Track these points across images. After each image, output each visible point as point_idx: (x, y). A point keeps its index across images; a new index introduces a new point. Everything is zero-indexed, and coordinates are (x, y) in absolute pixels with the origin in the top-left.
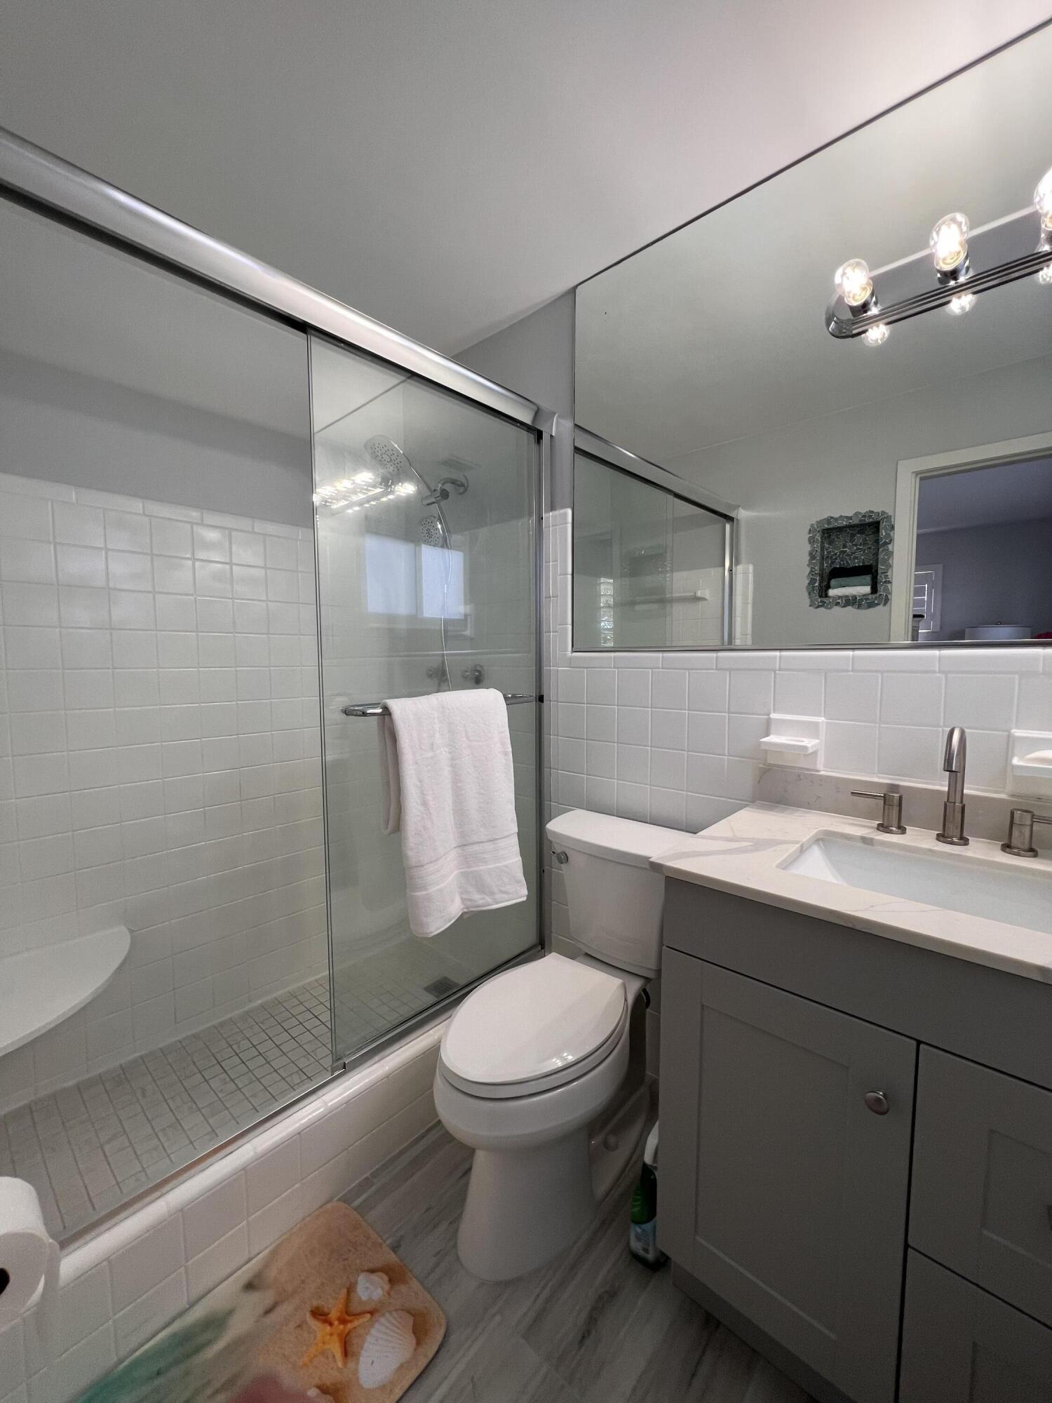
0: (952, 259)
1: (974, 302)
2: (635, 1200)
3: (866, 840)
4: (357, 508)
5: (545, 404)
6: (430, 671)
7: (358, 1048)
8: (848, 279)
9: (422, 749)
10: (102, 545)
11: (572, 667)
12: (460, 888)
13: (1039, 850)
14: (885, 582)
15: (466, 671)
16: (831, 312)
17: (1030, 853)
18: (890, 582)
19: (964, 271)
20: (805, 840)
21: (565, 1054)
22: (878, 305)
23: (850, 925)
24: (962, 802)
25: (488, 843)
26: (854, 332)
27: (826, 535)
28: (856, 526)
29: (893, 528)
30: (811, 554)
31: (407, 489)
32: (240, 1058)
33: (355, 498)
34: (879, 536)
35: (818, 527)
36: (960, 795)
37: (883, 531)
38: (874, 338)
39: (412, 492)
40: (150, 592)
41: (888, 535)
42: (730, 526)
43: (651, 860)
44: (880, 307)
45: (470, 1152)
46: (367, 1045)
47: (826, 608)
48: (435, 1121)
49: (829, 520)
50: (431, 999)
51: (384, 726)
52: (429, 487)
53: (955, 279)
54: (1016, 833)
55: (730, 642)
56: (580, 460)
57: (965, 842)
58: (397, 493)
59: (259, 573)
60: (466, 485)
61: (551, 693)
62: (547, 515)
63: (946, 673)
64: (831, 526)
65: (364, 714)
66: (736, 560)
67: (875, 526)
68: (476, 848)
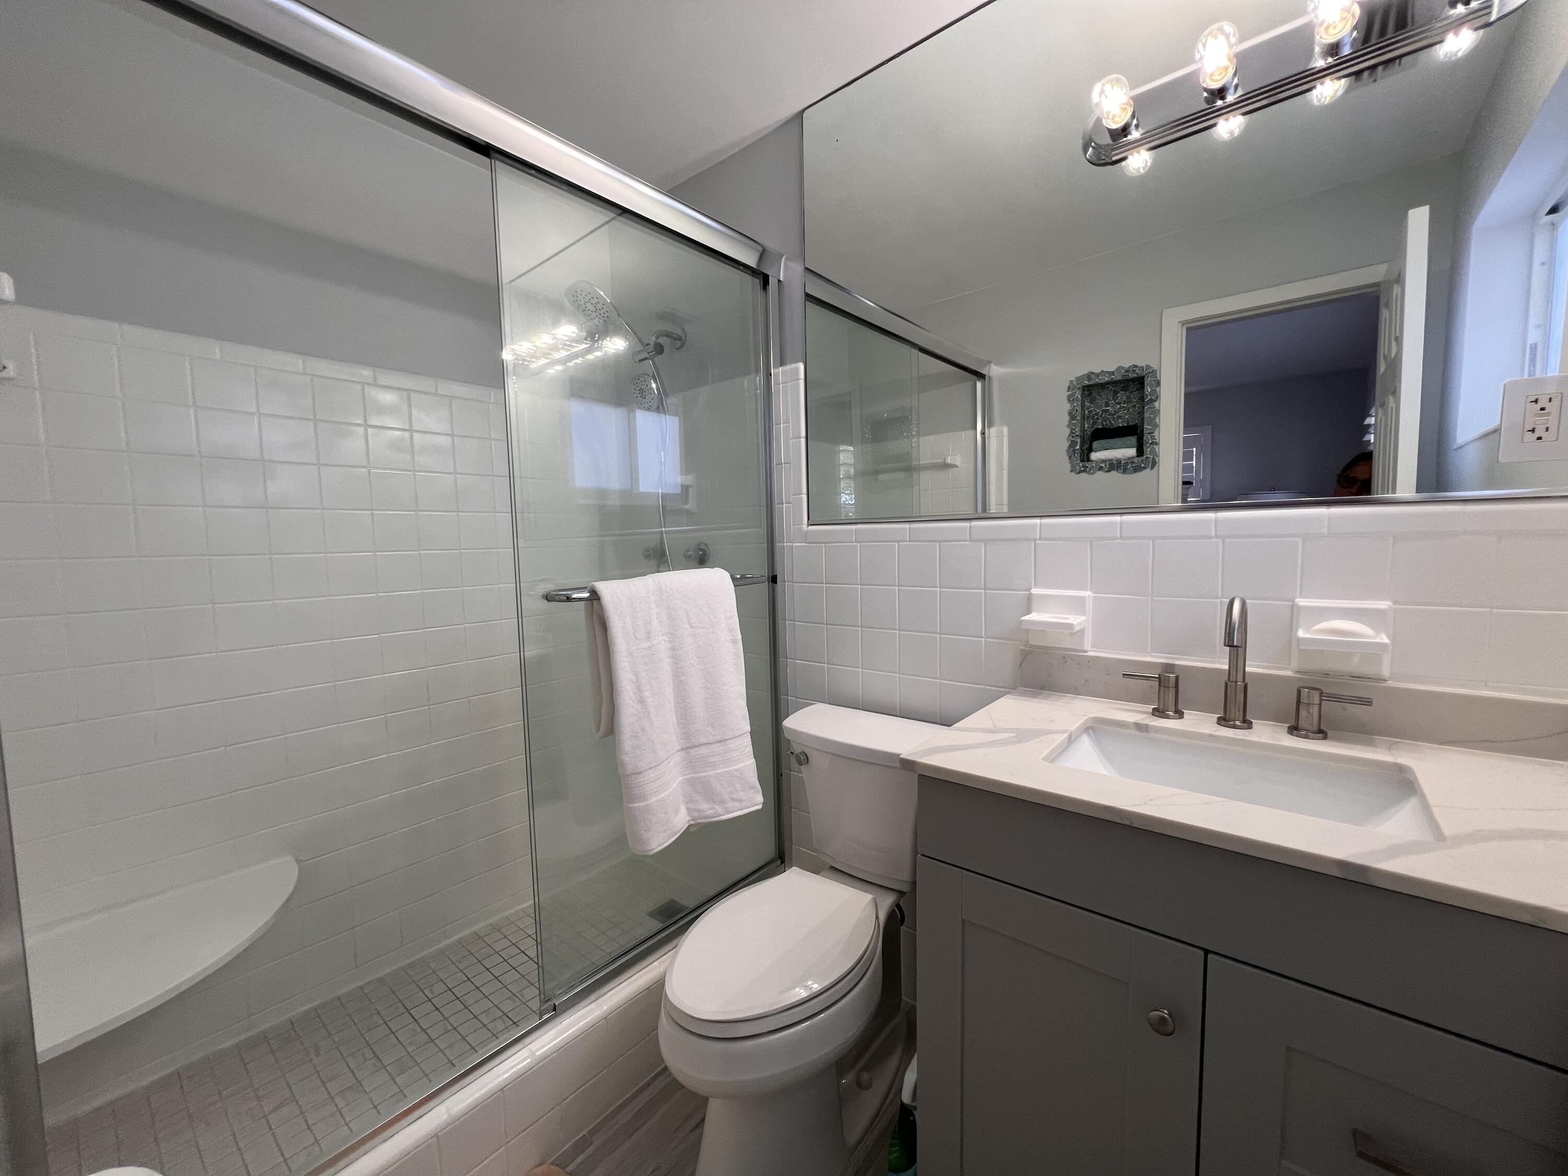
0: (1220, 75)
1: (1243, 126)
2: (892, 1145)
3: (1141, 728)
4: (559, 368)
5: (772, 245)
6: (649, 551)
7: (571, 987)
8: (1106, 97)
9: (636, 637)
10: (254, 410)
11: (809, 543)
12: (686, 796)
13: (1328, 731)
14: (1152, 443)
15: (689, 550)
16: (1088, 138)
17: (1320, 735)
18: (1157, 444)
19: (1232, 90)
20: (1073, 729)
21: (810, 983)
22: (1140, 129)
23: (1128, 823)
24: (1244, 681)
25: (718, 745)
26: (1114, 159)
27: (1086, 392)
28: (1120, 382)
29: (1158, 383)
30: (1070, 414)
31: (616, 345)
32: (432, 1003)
33: (558, 355)
34: (1144, 393)
35: (1077, 384)
36: (1242, 673)
37: (1148, 387)
38: (1136, 167)
39: (623, 348)
40: (314, 464)
41: (1154, 392)
42: (982, 384)
43: (901, 756)
44: (1141, 131)
45: (702, 1102)
46: (582, 982)
47: (1089, 473)
48: (660, 1068)
49: (1089, 376)
50: (656, 925)
51: (592, 614)
52: (641, 341)
53: (1223, 98)
54: (1303, 713)
55: (984, 509)
56: (812, 308)
57: (1248, 725)
58: (606, 349)
59: (444, 441)
60: (683, 338)
61: (784, 575)
62: (777, 370)
63: (1223, 538)
64: (1092, 382)
65: (569, 599)
66: (988, 422)
67: (1139, 382)
68: (704, 750)
